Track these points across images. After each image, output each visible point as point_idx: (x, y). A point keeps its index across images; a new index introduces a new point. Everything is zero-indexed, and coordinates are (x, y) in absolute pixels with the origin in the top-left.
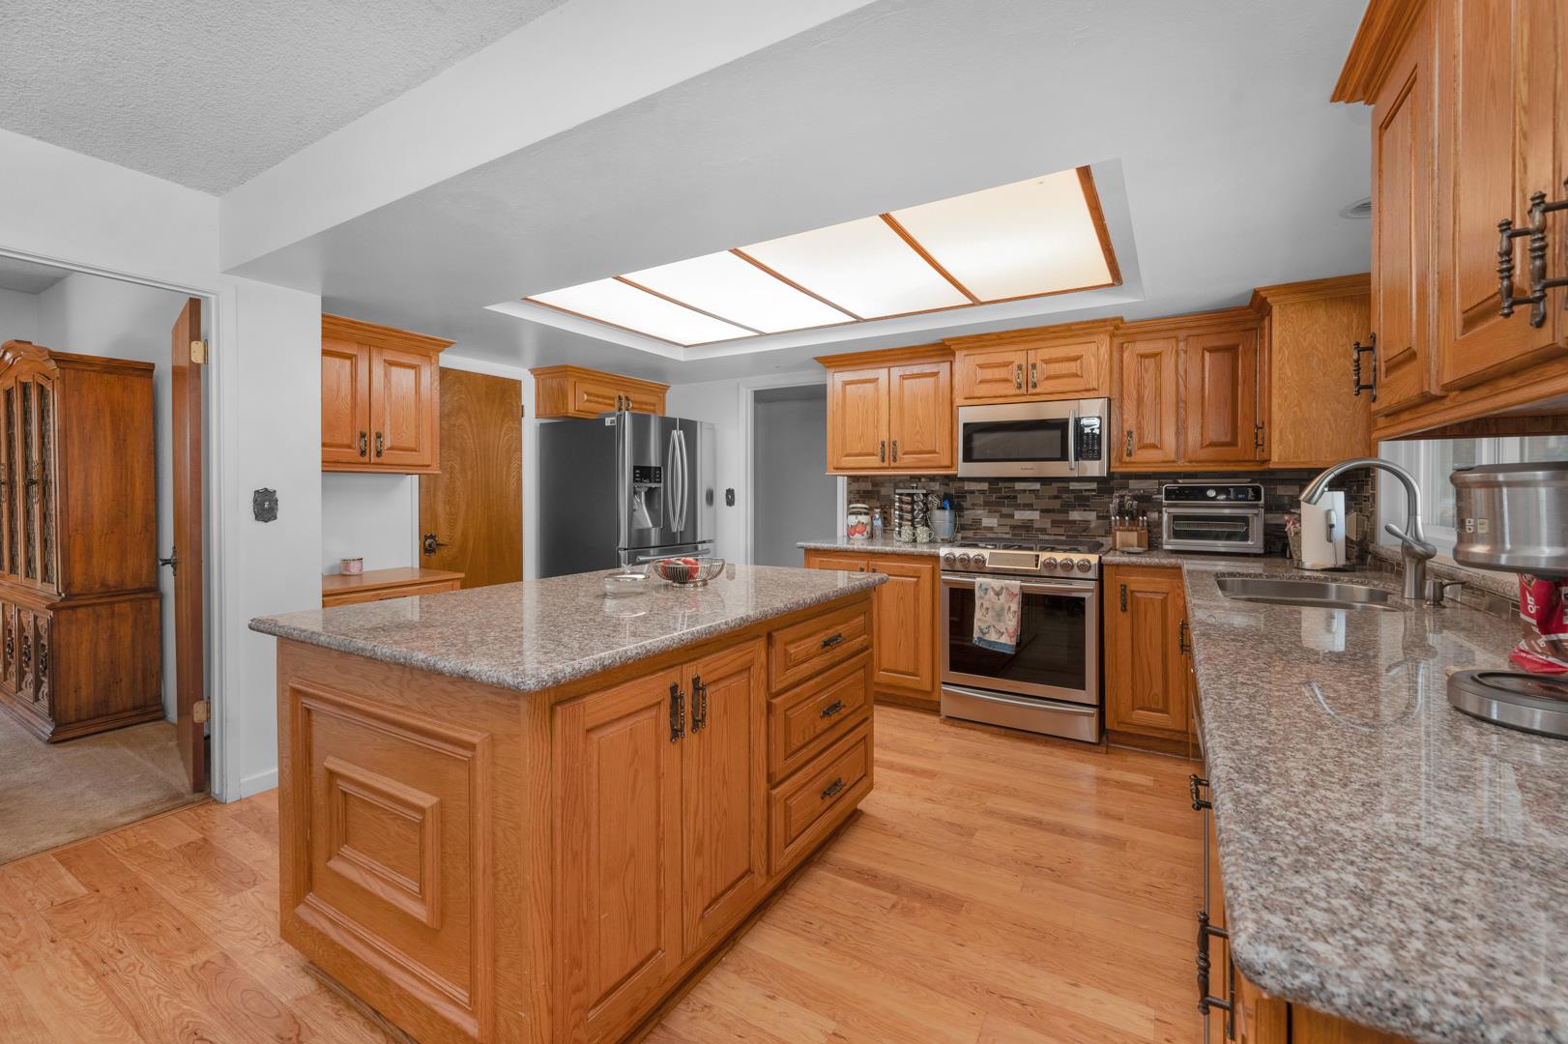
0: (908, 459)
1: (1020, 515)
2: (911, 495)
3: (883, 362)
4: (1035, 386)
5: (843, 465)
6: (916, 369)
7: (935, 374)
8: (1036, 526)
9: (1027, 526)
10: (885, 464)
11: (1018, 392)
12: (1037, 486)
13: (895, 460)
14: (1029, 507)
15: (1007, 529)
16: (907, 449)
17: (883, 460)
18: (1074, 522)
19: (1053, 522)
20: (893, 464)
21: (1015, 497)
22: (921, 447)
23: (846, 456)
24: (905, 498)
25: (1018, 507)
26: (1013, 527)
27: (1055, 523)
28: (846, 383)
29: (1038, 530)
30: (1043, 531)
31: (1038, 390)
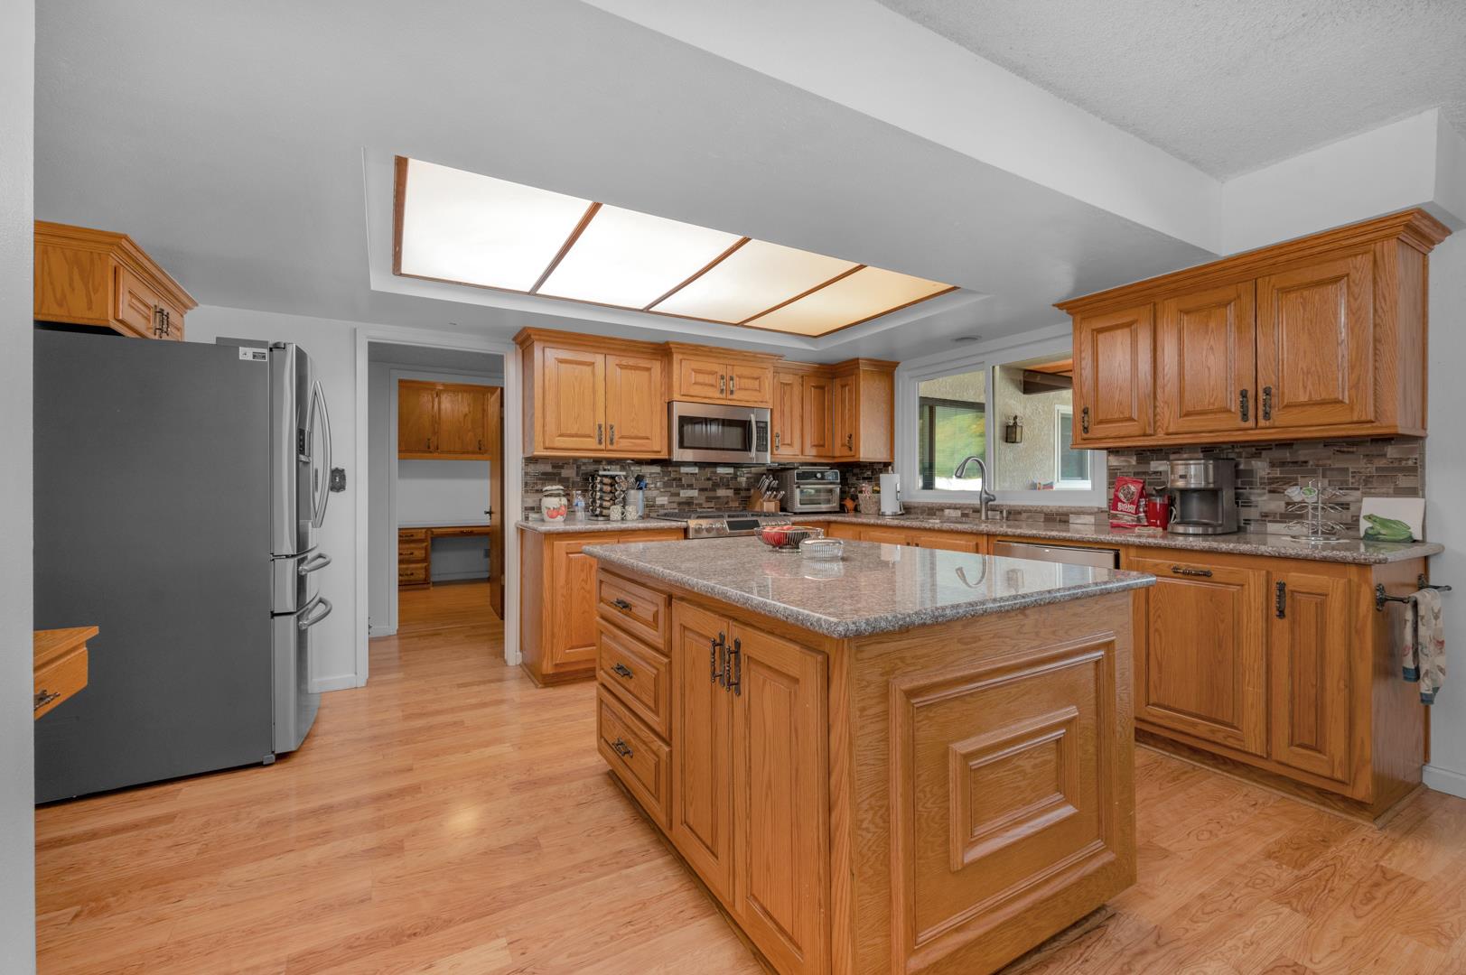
0: (624, 444)
1: (685, 494)
2: (613, 477)
3: (599, 347)
4: (732, 392)
5: (557, 445)
6: (631, 362)
7: (648, 369)
8: (695, 502)
9: (689, 503)
10: (603, 447)
11: (721, 396)
12: (696, 470)
13: (612, 443)
14: (690, 486)
15: (675, 505)
16: (624, 433)
17: (600, 442)
18: (719, 498)
19: (707, 498)
20: (610, 447)
21: (680, 479)
22: (636, 433)
23: (560, 436)
24: (606, 480)
25: (682, 487)
26: (679, 504)
27: (709, 499)
28: (562, 361)
29: (696, 505)
30: (700, 505)
31: (734, 397)
